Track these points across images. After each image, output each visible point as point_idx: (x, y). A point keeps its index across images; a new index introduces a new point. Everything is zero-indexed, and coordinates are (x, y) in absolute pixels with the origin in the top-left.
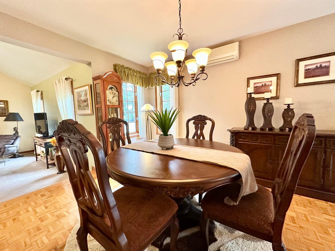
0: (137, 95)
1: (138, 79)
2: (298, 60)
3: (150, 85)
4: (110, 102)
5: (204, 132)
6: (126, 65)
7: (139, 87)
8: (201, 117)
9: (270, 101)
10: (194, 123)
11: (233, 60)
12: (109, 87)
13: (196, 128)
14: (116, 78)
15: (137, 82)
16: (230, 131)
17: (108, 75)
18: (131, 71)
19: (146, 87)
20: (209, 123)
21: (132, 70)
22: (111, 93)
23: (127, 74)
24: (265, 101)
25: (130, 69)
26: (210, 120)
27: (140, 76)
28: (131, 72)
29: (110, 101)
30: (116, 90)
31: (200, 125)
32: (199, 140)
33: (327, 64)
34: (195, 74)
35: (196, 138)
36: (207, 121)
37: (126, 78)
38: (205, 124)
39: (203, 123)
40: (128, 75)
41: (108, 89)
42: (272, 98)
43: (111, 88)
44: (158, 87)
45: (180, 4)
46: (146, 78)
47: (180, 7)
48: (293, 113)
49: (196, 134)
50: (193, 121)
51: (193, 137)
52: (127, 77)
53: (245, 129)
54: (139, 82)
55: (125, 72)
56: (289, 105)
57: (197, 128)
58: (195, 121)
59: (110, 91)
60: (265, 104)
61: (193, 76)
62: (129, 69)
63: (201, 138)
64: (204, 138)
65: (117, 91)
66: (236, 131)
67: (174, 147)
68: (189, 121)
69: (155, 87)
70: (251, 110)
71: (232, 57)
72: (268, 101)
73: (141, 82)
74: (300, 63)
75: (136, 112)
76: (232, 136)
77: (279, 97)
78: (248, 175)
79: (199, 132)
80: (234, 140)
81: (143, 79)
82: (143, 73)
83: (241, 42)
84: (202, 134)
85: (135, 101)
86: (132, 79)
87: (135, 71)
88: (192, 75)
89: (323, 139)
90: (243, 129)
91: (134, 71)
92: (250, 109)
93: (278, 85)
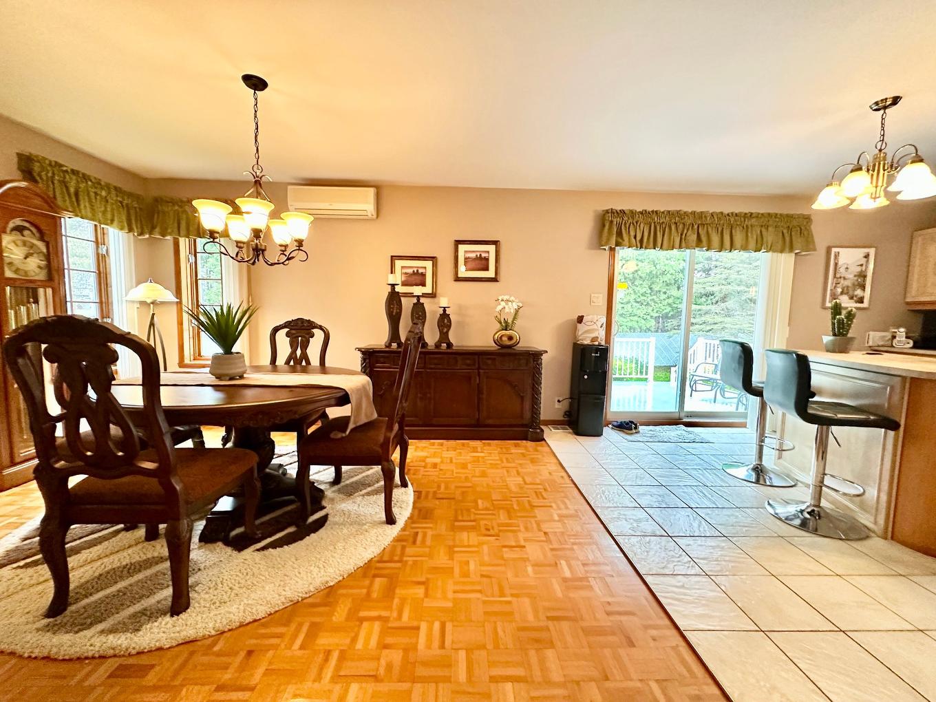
0: (104, 253)
1: (112, 210)
2: (456, 241)
3: (157, 230)
4: (17, 271)
5: (309, 351)
6: (69, 164)
7: (117, 231)
8: (302, 323)
9: (422, 300)
10: (288, 335)
11: (366, 217)
12: (11, 225)
13: (293, 345)
14: (38, 201)
15: (109, 216)
16: (360, 350)
17: (10, 189)
18: (90, 183)
19: (141, 234)
20: (319, 335)
21: (91, 181)
22: (19, 243)
23: (72, 190)
24: (415, 300)
25: (85, 178)
26: (321, 328)
27: (121, 202)
28: (87, 186)
29: (14, 269)
30: (37, 235)
31: (300, 338)
32: (298, 366)
33: (486, 255)
34: (286, 246)
35: (292, 363)
36: (315, 331)
37: (71, 202)
38: (312, 337)
39: (308, 334)
40: (77, 194)
41: (8, 230)
42: (425, 295)
43: (19, 229)
44: (184, 243)
45: (257, 123)
46: (140, 209)
47: (257, 129)
48: (450, 321)
49: (292, 356)
50: (287, 330)
51: (287, 362)
52: (74, 199)
53: (386, 347)
54: (116, 219)
55: (64, 184)
56: (444, 308)
57: (296, 344)
58: (291, 329)
59: (16, 236)
60: (414, 304)
61: (283, 248)
62: (81, 176)
63: (304, 363)
64: (308, 363)
65: (42, 239)
66: (371, 349)
67: (245, 376)
68: (276, 330)
69: (174, 238)
70: (394, 314)
71: (364, 213)
72: (418, 300)
73: (124, 218)
74: (460, 246)
75: (101, 303)
76: (364, 360)
77: (435, 294)
78: (362, 397)
79: (299, 352)
80: (368, 365)
81: (132, 212)
82: (130, 195)
83: (380, 190)
84: (305, 356)
85: (99, 270)
86: (92, 206)
87: (103, 183)
88: (281, 246)
89: (476, 357)
90: (384, 347)
91: (98, 183)
92: (393, 312)
93: (434, 274)
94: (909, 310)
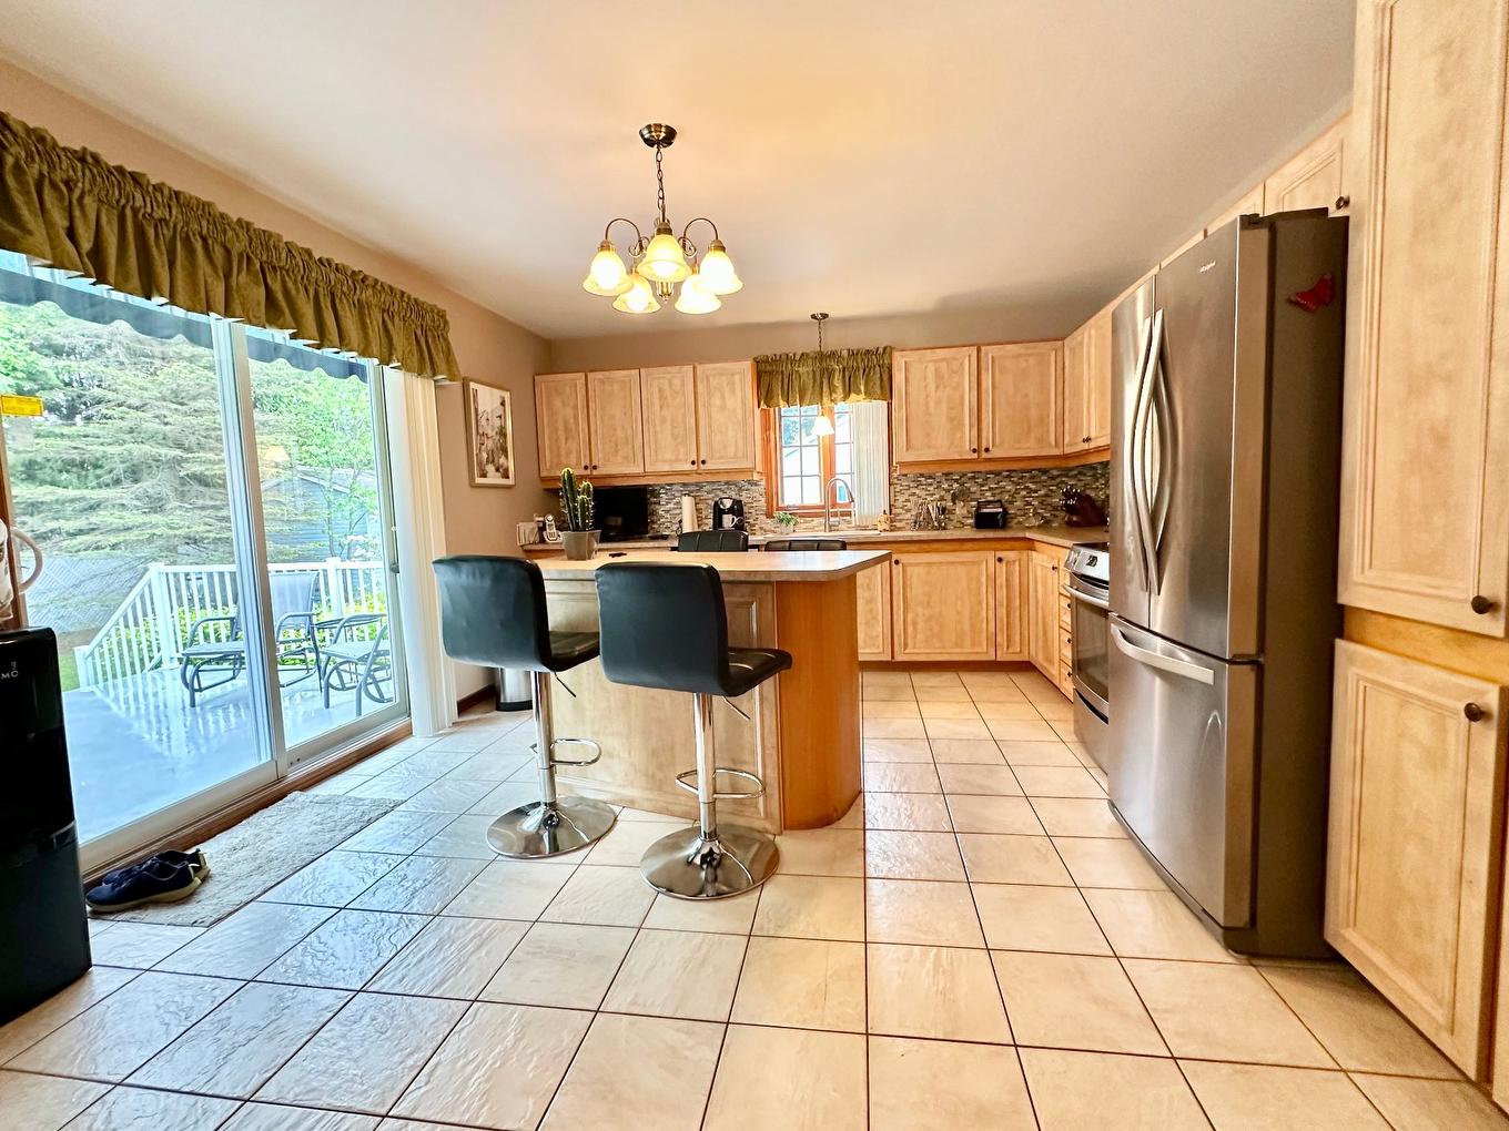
94: (546, 490)
